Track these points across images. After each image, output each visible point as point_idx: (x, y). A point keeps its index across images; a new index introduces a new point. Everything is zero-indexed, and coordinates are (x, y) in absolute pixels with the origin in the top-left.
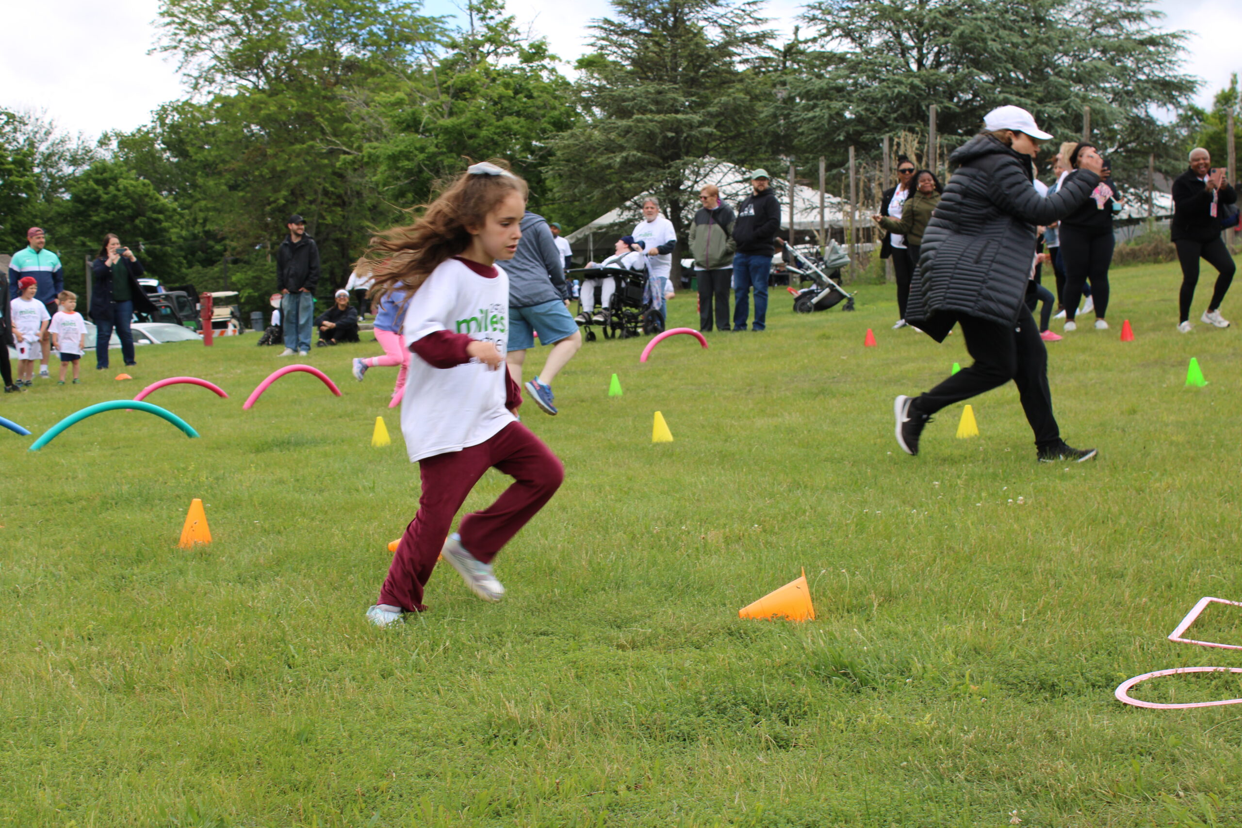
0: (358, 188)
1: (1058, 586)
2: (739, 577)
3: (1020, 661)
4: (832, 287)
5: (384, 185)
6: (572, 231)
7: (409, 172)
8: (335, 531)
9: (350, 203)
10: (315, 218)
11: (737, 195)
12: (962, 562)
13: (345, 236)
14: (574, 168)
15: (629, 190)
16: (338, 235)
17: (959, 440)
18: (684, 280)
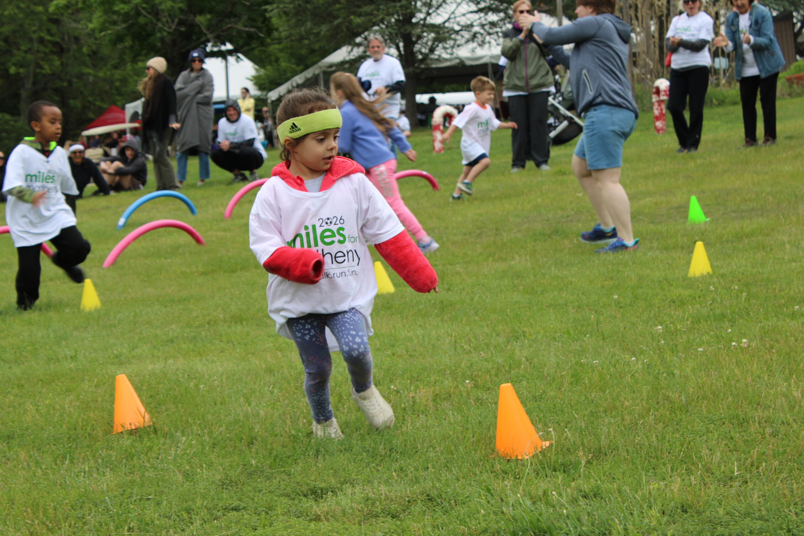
0: (76, 34)
1: (774, 435)
2: (445, 438)
3: (727, 518)
4: (570, 120)
5: (101, 31)
6: (302, 71)
7: (126, 16)
8: (29, 406)
9: (68, 50)
10: (32, 68)
11: (472, 26)
12: (678, 413)
13: (65, 84)
14: (299, 5)
15: (359, 26)
16: (58, 84)
17: (690, 279)
18: (419, 116)
